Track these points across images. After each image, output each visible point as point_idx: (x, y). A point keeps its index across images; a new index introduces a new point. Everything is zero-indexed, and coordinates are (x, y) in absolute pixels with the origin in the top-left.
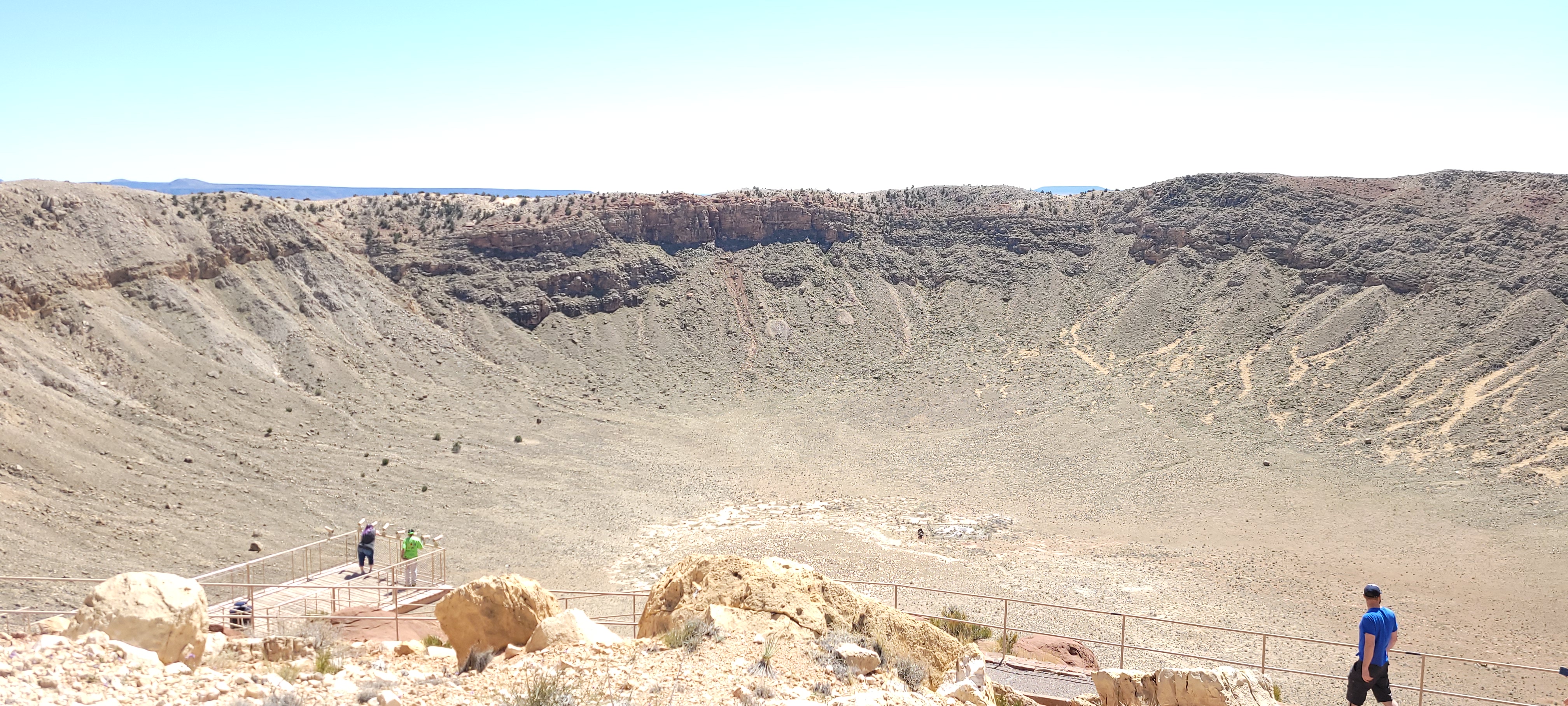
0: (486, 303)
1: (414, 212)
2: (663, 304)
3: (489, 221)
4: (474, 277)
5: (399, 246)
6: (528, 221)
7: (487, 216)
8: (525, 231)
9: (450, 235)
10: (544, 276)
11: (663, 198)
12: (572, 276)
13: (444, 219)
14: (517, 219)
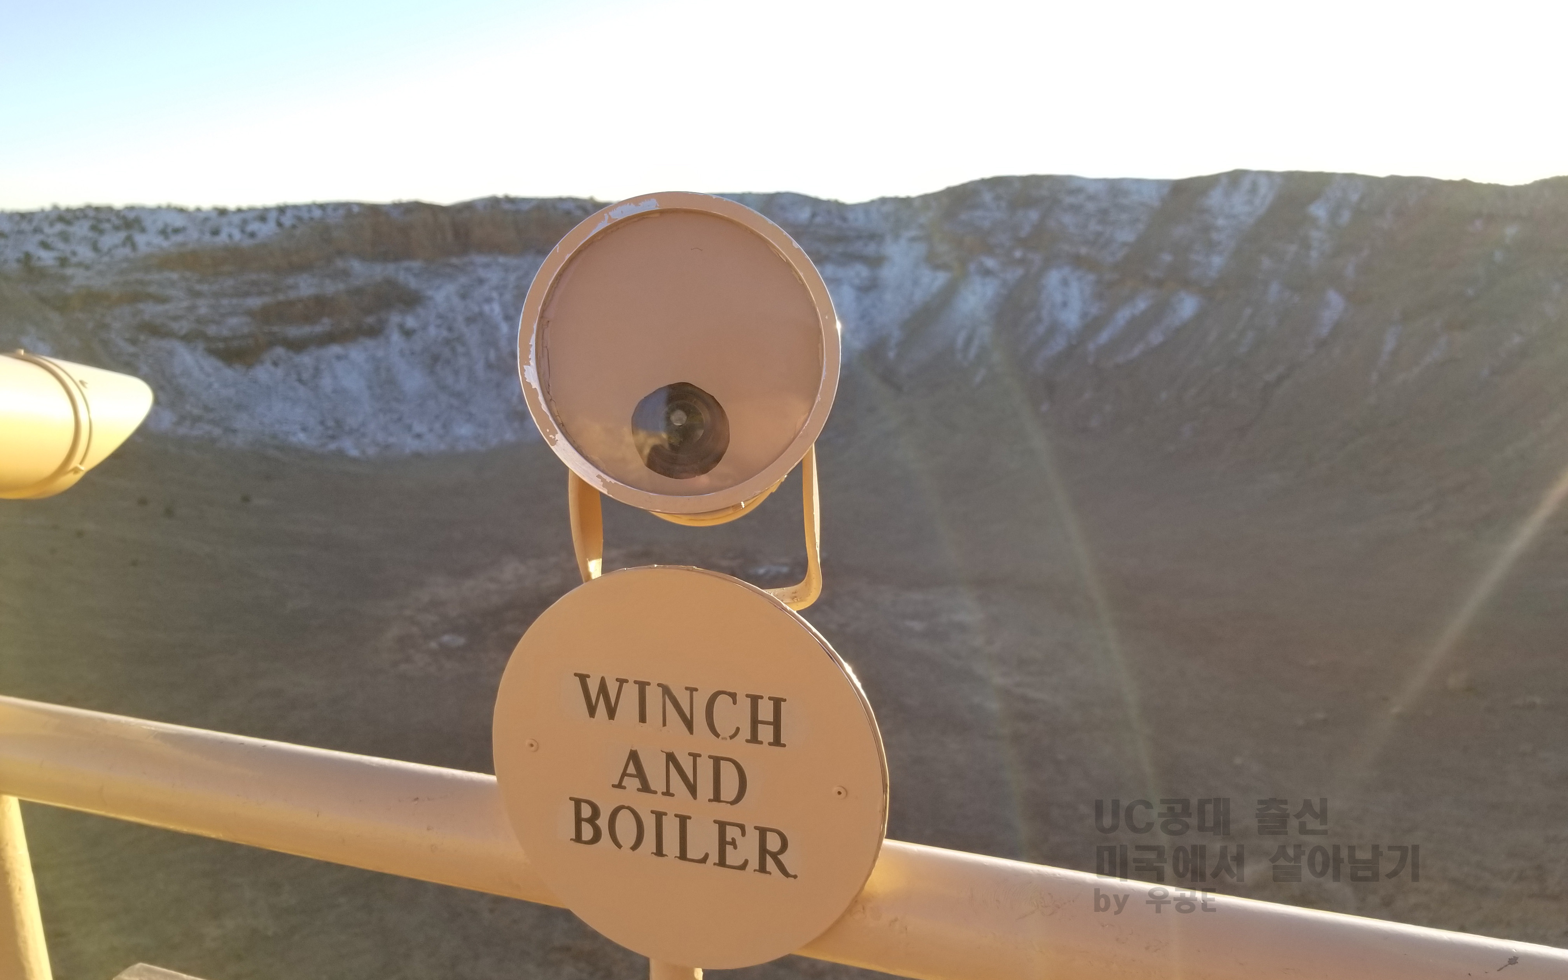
0: (188, 338)
1: (81, 229)
2: (408, 333)
3: (179, 238)
4: (167, 307)
5: (69, 271)
6: (230, 236)
7: (176, 231)
8: (226, 248)
9: (131, 255)
10: (255, 302)
11: (398, 206)
12: (291, 303)
13: (122, 235)
14: (216, 232)
